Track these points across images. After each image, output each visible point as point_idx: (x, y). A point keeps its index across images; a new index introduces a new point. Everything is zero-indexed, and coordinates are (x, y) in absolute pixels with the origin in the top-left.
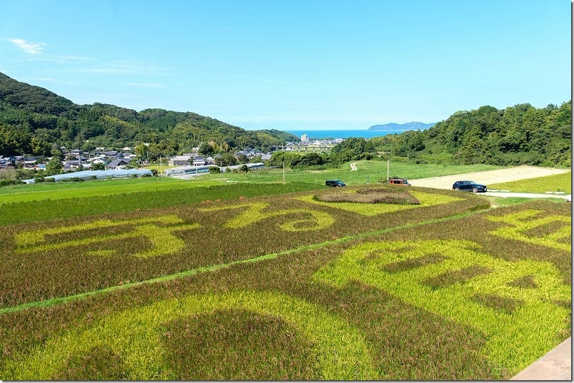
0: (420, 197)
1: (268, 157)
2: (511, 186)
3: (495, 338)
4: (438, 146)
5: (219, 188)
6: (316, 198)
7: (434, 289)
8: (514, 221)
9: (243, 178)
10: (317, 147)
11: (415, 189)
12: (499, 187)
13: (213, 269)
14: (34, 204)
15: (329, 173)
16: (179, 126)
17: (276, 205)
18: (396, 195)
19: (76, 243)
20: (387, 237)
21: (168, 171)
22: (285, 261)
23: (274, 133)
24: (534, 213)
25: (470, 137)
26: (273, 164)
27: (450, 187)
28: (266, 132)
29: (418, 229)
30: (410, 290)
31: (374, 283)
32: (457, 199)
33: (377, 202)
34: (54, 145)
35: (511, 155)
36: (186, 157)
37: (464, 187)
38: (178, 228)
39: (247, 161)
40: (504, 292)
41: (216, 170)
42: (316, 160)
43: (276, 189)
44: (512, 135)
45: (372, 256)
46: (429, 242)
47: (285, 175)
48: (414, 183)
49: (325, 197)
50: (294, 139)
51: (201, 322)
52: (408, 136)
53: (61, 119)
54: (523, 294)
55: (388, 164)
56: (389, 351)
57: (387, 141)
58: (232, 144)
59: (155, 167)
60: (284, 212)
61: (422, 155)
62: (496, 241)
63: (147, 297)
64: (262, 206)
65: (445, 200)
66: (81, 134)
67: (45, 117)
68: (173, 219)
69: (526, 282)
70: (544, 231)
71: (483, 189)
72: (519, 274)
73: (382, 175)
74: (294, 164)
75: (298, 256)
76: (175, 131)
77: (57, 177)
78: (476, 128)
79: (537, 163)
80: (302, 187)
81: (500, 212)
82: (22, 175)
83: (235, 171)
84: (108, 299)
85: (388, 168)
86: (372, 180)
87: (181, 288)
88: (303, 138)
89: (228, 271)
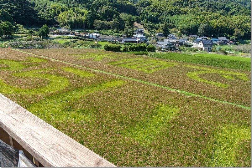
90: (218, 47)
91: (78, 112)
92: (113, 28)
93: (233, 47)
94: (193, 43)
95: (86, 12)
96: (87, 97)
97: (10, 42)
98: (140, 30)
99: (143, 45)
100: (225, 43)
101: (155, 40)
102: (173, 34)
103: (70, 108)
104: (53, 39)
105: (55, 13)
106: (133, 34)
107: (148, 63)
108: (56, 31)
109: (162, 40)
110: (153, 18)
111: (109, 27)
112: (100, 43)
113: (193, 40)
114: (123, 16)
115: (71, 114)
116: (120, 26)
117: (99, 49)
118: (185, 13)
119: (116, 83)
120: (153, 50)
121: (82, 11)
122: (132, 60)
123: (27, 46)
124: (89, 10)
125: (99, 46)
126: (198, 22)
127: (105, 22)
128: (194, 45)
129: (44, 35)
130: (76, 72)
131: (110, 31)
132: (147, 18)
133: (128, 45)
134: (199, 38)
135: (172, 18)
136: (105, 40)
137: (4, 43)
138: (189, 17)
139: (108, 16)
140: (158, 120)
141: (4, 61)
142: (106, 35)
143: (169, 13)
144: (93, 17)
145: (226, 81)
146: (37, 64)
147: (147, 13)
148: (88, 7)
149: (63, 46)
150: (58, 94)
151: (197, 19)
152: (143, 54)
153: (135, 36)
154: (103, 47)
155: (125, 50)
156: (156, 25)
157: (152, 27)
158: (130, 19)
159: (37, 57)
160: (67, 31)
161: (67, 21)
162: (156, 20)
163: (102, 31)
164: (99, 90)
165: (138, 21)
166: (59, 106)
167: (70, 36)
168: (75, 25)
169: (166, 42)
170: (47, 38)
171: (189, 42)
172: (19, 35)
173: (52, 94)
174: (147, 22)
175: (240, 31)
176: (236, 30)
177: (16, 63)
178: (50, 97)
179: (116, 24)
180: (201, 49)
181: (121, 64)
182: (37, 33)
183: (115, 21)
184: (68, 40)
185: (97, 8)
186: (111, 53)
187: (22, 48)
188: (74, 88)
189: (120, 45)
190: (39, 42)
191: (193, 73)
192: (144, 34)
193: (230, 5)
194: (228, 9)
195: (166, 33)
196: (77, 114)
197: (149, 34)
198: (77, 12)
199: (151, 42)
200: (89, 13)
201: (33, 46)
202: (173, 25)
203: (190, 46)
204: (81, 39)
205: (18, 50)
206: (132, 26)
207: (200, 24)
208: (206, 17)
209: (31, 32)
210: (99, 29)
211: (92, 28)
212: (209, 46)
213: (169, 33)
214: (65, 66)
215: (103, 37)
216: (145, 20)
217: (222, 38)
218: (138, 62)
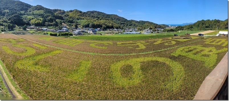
0: (192, 37)
1: (162, 30)
2: (208, 34)
3: (206, 62)
4: (195, 27)
5: (153, 36)
6: (172, 38)
7: (195, 55)
8: (208, 41)
9: (158, 34)
10: (172, 28)
11: (191, 36)
12: (206, 34)
13: (151, 52)
14: (120, 37)
15: (175, 33)
16: (145, 24)
17: (164, 40)
18: (188, 37)
19: (126, 45)
20: (186, 46)
21: (143, 32)
22: (166, 51)
23: (164, 25)
24: (211, 39)
25: (201, 25)
26: (163, 31)
27: (197, 35)
28: (162, 25)
29: (192, 43)
30: (191, 55)
31: (184, 55)
32: (199, 37)
33: (184, 39)
34: (124, 27)
35: (207, 28)
36: (147, 30)
37: (200, 35)
38: (145, 44)
39: (158, 31)
40: (207, 53)
41: (152, 32)
42: (172, 30)
43: (164, 36)
44: (207, 25)
45: (183, 49)
46: (194, 46)
47: (166, 33)
48: (191, 34)
49: (174, 38)
50: (168, 26)
51: (148, 62)
52: (190, 25)
53: (125, 23)
54: (210, 53)
55: (186, 31)
56: (187, 68)
57: (186, 26)
58: (155, 27)
59: (141, 32)
60: (166, 41)
61: (192, 29)
62: (205, 44)
63: (138, 56)
64: (161, 40)
65: (197, 37)
66: (128, 25)
67: (123, 22)
68: (144, 42)
69: (211, 51)
70: (213, 42)
71: (203, 35)
72: (209, 50)
73: (185, 33)
74: (168, 31)
75: (168, 50)
76: (145, 25)
77: (124, 33)
78: (201, 24)
79: (211, 30)
80: (169, 36)
81: (206, 39)
82: (119, 32)
83: (156, 33)
84: (131, 56)
85: (186, 32)
86: (183, 34)
87: (145, 56)
88: (170, 26)
89: (154, 53)
90: (98, 32)
91: (40, 66)
92: (53, 26)
93: (103, 32)
94: (88, 31)
95: (42, 19)
96: (44, 58)
97: (12, 32)
98: (65, 26)
99: (67, 33)
100: (100, 30)
101: (72, 31)
102: (79, 28)
103: (36, 64)
104: (28, 31)
105: (29, 20)
106: (62, 28)
107: (71, 41)
108: (29, 27)
109: (75, 30)
110: (71, 21)
111: (51, 25)
112: (48, 32)
113: (88, 30)
114: (57, 20)
115: (37, 67)
116: (56, 25)
117: (47, 35)
118: (83, 19)
119: (58, 52)
120: (72, 35)
121: (40, 19)
122: (63, 40)
123: (18, 34)
124: (43, 18)
125: (47, 34)
126: (89, 22)
127: (50, 23)
128: (89, 32)
129: (25, 29)
130: (38, 46)
131: (52, 27)
132: (68, 21)
133: (61, 33)
134: (90, 29)
135: (78, 21)
136: (50, 31)
137: (10, 32)
138: (85, 20)
139: (51, 20)
140: (82, 68)
141: (10, 39)
142: (50, 28)
143: (77, 19)
144: (45, 21)
145: (106, 46)
146: (22, 41)
147: (67, 19)
148: (43, 17)
149: (32, 34)
150: (31, 56)
151: (88, 21)
152: (68, 37)
153: (63, 29)
154: (49, 34)
155: (59, 35)
156: (72, 24)
157: (70, 25)
158: (60, 22)
159: (22, 38)
160: (33, 27)
161: (34, 23)
162: (72, 22)
163: (48, 27)
164: (50, 55)
165: (64, 23)
166: (31, 62)
167: (35, 29)
168: (37, 25)
169: (77, 31)
170: (26, 30)
171: (86, 31)
172: (16, 29)
173: (28, 56)
174: (68, 23)
175: (104, 26)
176: (103, 25)
177: (14, 40)
178: (27, 57)
179: (54, 24)
180: (92, 33)
181: (59, 42)
182: (22, 28)
183: (54, 22)
184: (34, 31)
185: (46, 18)
186: (53, 37)
187: (16, 34)
188: (38, 54)
189: (56, 33)
190: (23, 32)
191: (92, 44)
192: (67, 28)
193: (99, 17)
194: (99, 18)
195: (76, 27)
196: (40, 67)
197: (69, 28)
198: (38, 19)
199: (70, 31)
200: (43, 20)
201: (20, 33)
202: (79, 24)
203: (87, 32)
204: (39, 31)
205: (15, 35)
206: (61, 24)
207: (90, 23)
208: (92, 20)
209: (20, 28)
210: (47, 26)
211: (44, 26)
212: (95, 32)
213: (78, 27)
214: (33, 43)
215: (49, 29)
216: (67, 22)
217: (99, 29)
218: (66, 41)
